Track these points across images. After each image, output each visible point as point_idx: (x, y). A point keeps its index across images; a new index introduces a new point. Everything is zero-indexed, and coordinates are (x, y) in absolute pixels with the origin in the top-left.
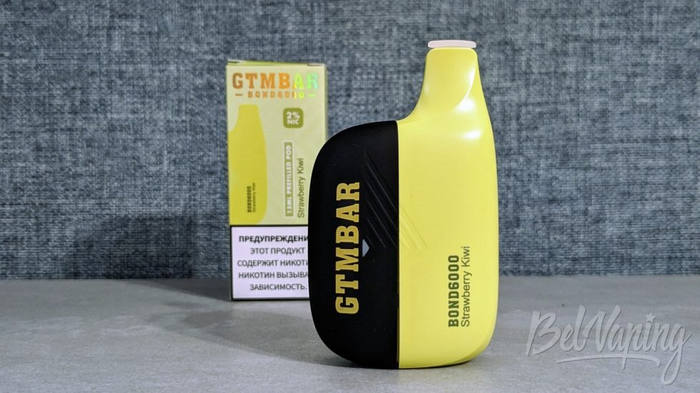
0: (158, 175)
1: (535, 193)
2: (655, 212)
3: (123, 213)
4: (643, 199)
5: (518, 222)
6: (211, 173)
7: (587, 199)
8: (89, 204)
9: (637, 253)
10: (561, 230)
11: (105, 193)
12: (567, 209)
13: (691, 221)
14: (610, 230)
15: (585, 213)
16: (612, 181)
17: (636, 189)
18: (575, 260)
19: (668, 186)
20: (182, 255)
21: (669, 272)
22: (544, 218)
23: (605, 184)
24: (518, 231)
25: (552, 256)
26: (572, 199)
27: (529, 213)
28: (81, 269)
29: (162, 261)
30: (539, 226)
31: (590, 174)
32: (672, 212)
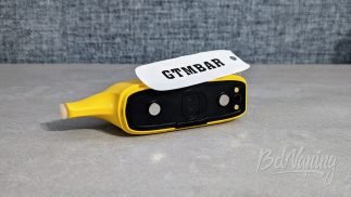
0: (44, 6)
1: (249, 18)
2: (312, 30)
3: (28, 28)
4: (306, 22)
5: (239, 34)
6: (74, 6)
7: (277, 22)
8: (10, 22)
9: (301, 51)
10: (262, 38)
11: (18, 17)
12: (265, 27)
13: (331, 34)
14: (288, 39)
15: (275, 29)
16: (291, 12)
17: (303, 17)
18: (268, 55)
19: (320, 15)
20: (61, 50)
21: (317, 62)
22: (253, 32)
23: (287, 14)
24: (239, 39)
25: (256, 52)
26: (269, 22)
27: (245, 29)
28: (8, 57)
29: (50, 53)
30: (250, 36)
31: (280, 8)
32: (321, 29)
